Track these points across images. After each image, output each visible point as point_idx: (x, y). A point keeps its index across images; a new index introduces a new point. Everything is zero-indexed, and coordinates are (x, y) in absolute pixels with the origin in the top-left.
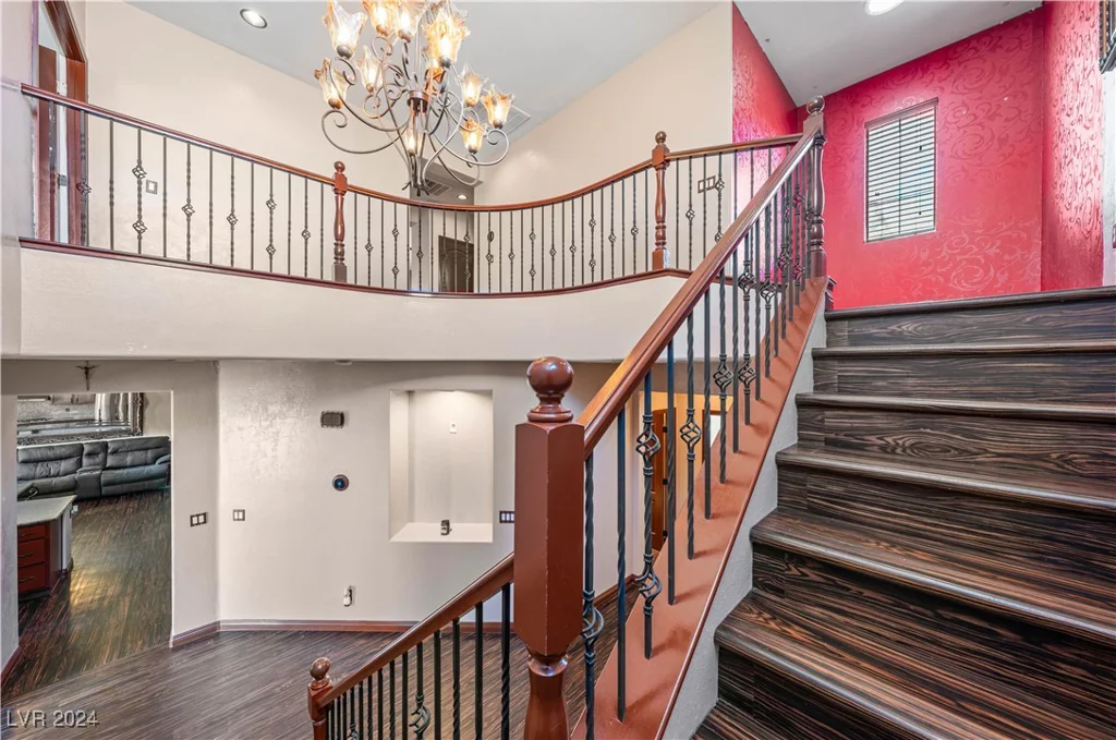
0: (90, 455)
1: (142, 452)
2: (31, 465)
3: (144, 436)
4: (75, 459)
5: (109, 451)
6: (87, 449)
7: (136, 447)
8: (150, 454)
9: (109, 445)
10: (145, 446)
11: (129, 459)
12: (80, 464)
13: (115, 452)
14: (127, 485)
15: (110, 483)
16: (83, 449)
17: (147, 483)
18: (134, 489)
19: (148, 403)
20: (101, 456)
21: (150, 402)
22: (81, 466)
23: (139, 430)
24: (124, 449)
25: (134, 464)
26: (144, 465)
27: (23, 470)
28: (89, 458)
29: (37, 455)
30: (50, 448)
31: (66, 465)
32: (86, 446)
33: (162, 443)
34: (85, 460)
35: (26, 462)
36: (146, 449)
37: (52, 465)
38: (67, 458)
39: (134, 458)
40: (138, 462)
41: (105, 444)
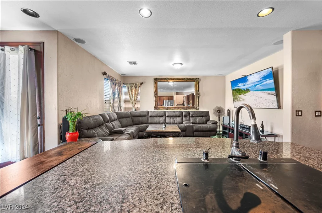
0: (185, 116)
1: (201, 117)
2: (169, 118)
4: (181, 117)
5: (190, 115)
6: (184, 114)
7: (199, 115)
8: (204, 119)
9: (190, 113)
10: (202, 115)
13: (192, 116)
15: (197, 130)
16: (183, 113)
20: (188, 117)
22: (184, 121)
24: (195, 115)
25: (200, 123)
26: (203, 124)
27: (168, 120)
28: (185, 118)
29: (171, 114)
30: (174, 112)
31: (179, 120)
32: (183, 112)
33: (207, 114)
34: (184, 118)
35: (168, 116)
36: (202, 116)
37: (175, 119)
38: (179, 116)
39: (199, 120)
40: (201, 122)
41: (189, 112)
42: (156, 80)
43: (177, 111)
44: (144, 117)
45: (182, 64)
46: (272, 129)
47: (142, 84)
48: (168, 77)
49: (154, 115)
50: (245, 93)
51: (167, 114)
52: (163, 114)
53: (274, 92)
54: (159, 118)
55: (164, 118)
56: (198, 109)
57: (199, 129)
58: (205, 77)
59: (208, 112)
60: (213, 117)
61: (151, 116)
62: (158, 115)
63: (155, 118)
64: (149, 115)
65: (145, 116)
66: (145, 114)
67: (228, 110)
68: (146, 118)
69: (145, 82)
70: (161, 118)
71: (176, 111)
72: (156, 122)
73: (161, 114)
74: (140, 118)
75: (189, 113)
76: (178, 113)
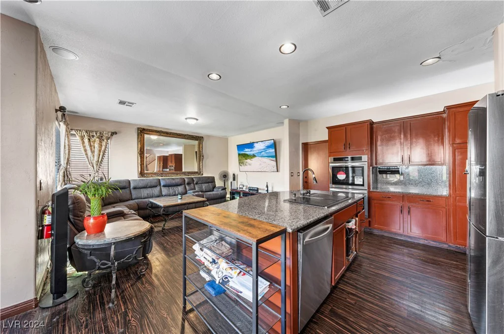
0: (188, 184)
4: (183, 186)
5: (195, 183)
6: (187, 181)
7: (204, 182)
8: (210, 185)
9: (194, 179)
10: (208, 181)
13: (197, 184)
16: (185, 180)
20: (192, 185)
24: (200, 182)
26: (210, 191)
27: (165, 191)
28: (189, 186)
29: (168, 182)
30: (173, 179)
31: (180, 189)
33: (211, 180)
34: (187, 187)
35: (164, 186)
36: (208, 183)
37: (175, 188)
38: (180, 185)
39: (205, 187)
40: (207, 190)
41: (192, 179)
42: (142, 132)
43: (178, 178)
44: (123, 190)
45: (197, 120)
46: (273, 188)
47: (114, 133)
48: (163, 130)
49: (141, 185)
50: (252, 158)
51: (162, 184)
52: (156, 183)
53: (275, 159)
54: (150, 189)
55: (158, 188)
56: (202, 175)
57: (210, 198)
58: (209, 136)
59: (214, 177)
60: (219, 183)
61: (135, 188)
62: (149, 184)
63: (144, 190)
64: (132, 186)
65: (124, 188)
66: (124, 184)
67: (234, 175)
68: (127, 191)
69: (120, 132)
70: (155, 189)
71: (176, 178)
72: (146, 195)
73: (153, 184)
76: (178, 180)
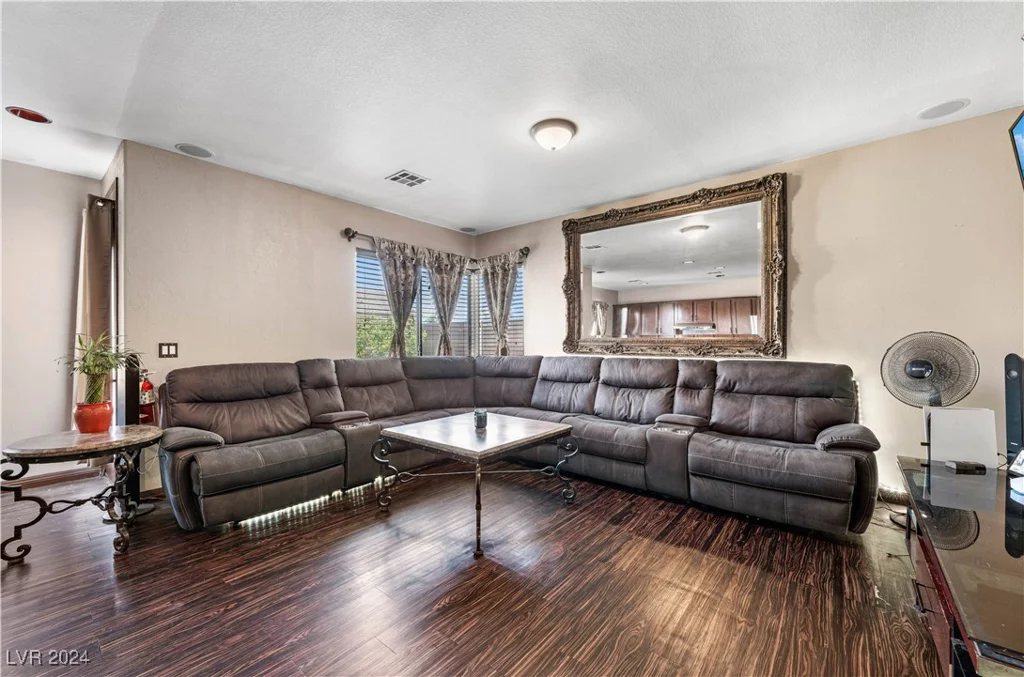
0: (689, 387)
1: (783, 401)
2: (612, 389)
3: (790, 358)
4: (665, 391)
5: (719, 385)
6: (683, 374)
7: (769, 385)
8: (802, 410)
9: (720, 370)
10: (793, 384)
11: (755, 414)
12: (669, 406)
13: (728, 390)
14: (743, 490)
15: (705, 472)
16: (677, 371)
17: (790, 502)
18: (757, 510)
19: (797, 272)
20: (704, 393)
21: (802, 269)
22: (671, 410)
23: (778, 342)
24: (745, 386)
25: (764, 430)
27: (602, 400)
28: (686, 394)
29: (620, 373)
30: (636, 363)
31: (650, 401)
32: (681, 367)
34: (678, 398)
35: (607, 383)
36: (793, 395)
37: (634, 397)
38: (654, 387)
39: (763, 416)
40: (771, 426)
41: (713, 366)
42: (573, 229)
43: (651, 362)
44: (518, 382)
47: (525, 252)
49: (556, 372)
51: (604, 374)
52: (588, 370)
54: (571, 386)
55: (586, 389)
56: (782, 353)
57: (721, 468)
59: (846, 371)
61: (545, 379)
62: (570, 373)
63: (558, 385)
65: (523, 376)
66: (523, 367)
68: (526, 383)
69: (536, 246)
70: (580, 387)
71: (647, 360)
72: (555, 402)
73: (580, 372)
74: (504, 384)
75: (714, 371)
76: (650, 368)
